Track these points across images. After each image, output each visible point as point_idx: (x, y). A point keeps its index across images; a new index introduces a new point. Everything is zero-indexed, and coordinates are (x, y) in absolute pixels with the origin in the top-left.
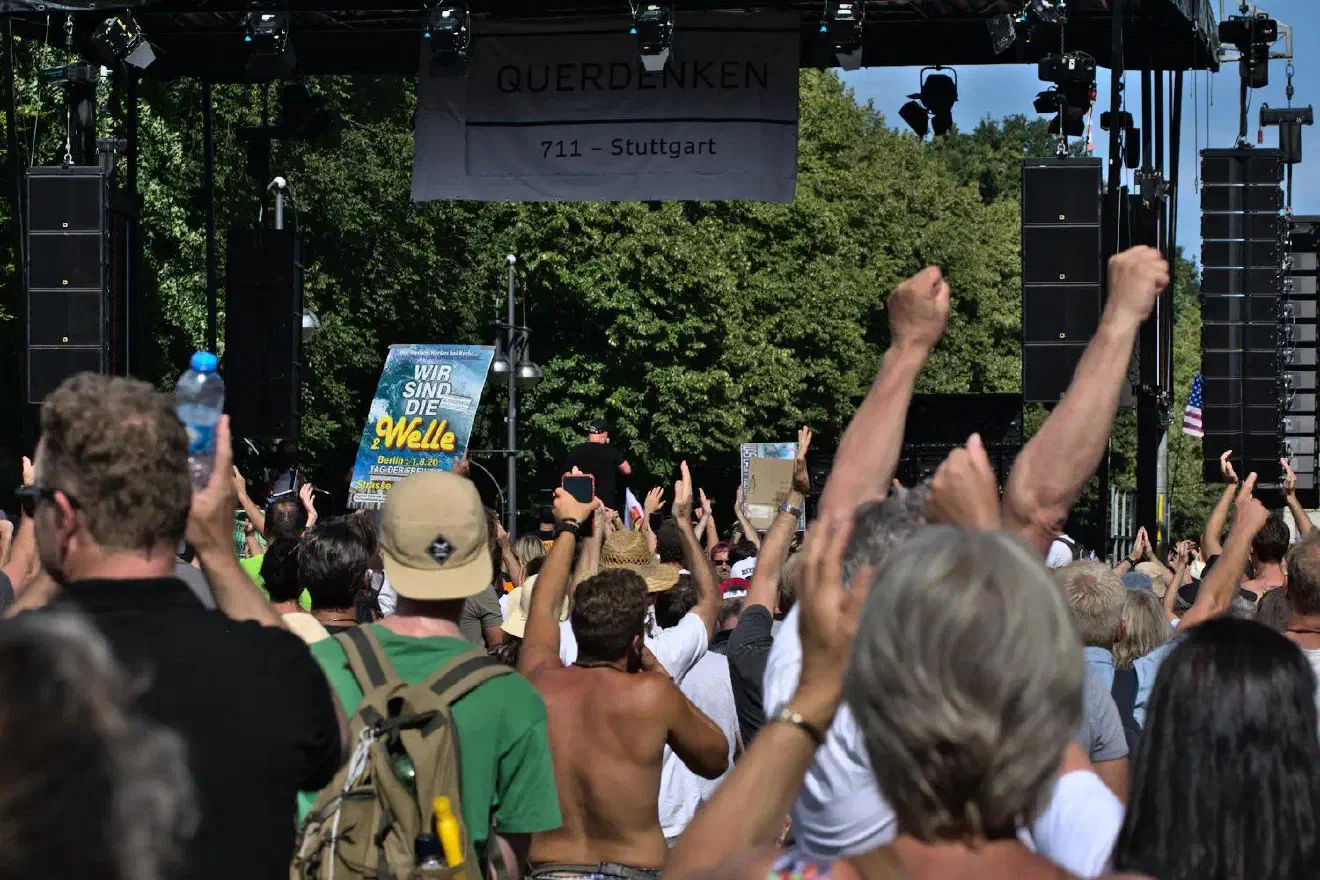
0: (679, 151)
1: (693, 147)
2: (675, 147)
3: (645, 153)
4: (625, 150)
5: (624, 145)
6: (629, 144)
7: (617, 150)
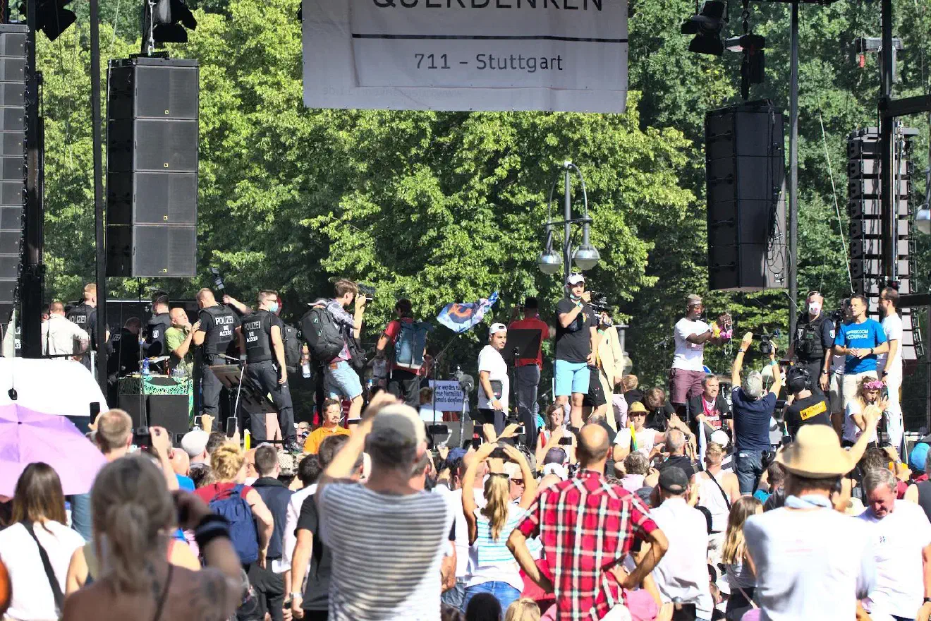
0: (535, 66)
1: (546, 63)
2: (531, 63)
3: (505, 67)
4: (488, 65)
5: (486, 59)
6: (491, 59)
7: (482, 65)
